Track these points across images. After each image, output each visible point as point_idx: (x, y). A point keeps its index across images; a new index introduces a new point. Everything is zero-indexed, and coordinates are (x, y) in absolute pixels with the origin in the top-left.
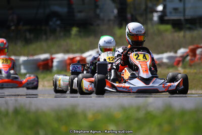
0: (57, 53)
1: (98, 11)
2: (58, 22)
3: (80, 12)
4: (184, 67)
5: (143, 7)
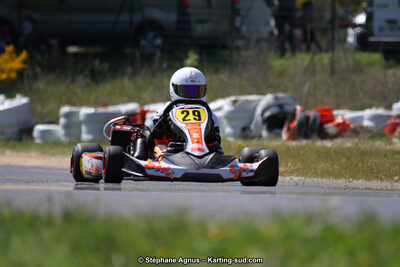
0: (154, 101)
1: (238, 21)
2: (159, 41)
5: (328, 15)
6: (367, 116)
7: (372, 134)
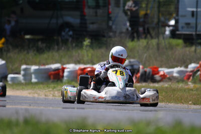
0: (68, 63)
1: (111, 23)
2: (71, 33)
3: (93, 23)
4: (194, 82)
5: (156, 21)
6: (175, 71)
7: (178, 80)
